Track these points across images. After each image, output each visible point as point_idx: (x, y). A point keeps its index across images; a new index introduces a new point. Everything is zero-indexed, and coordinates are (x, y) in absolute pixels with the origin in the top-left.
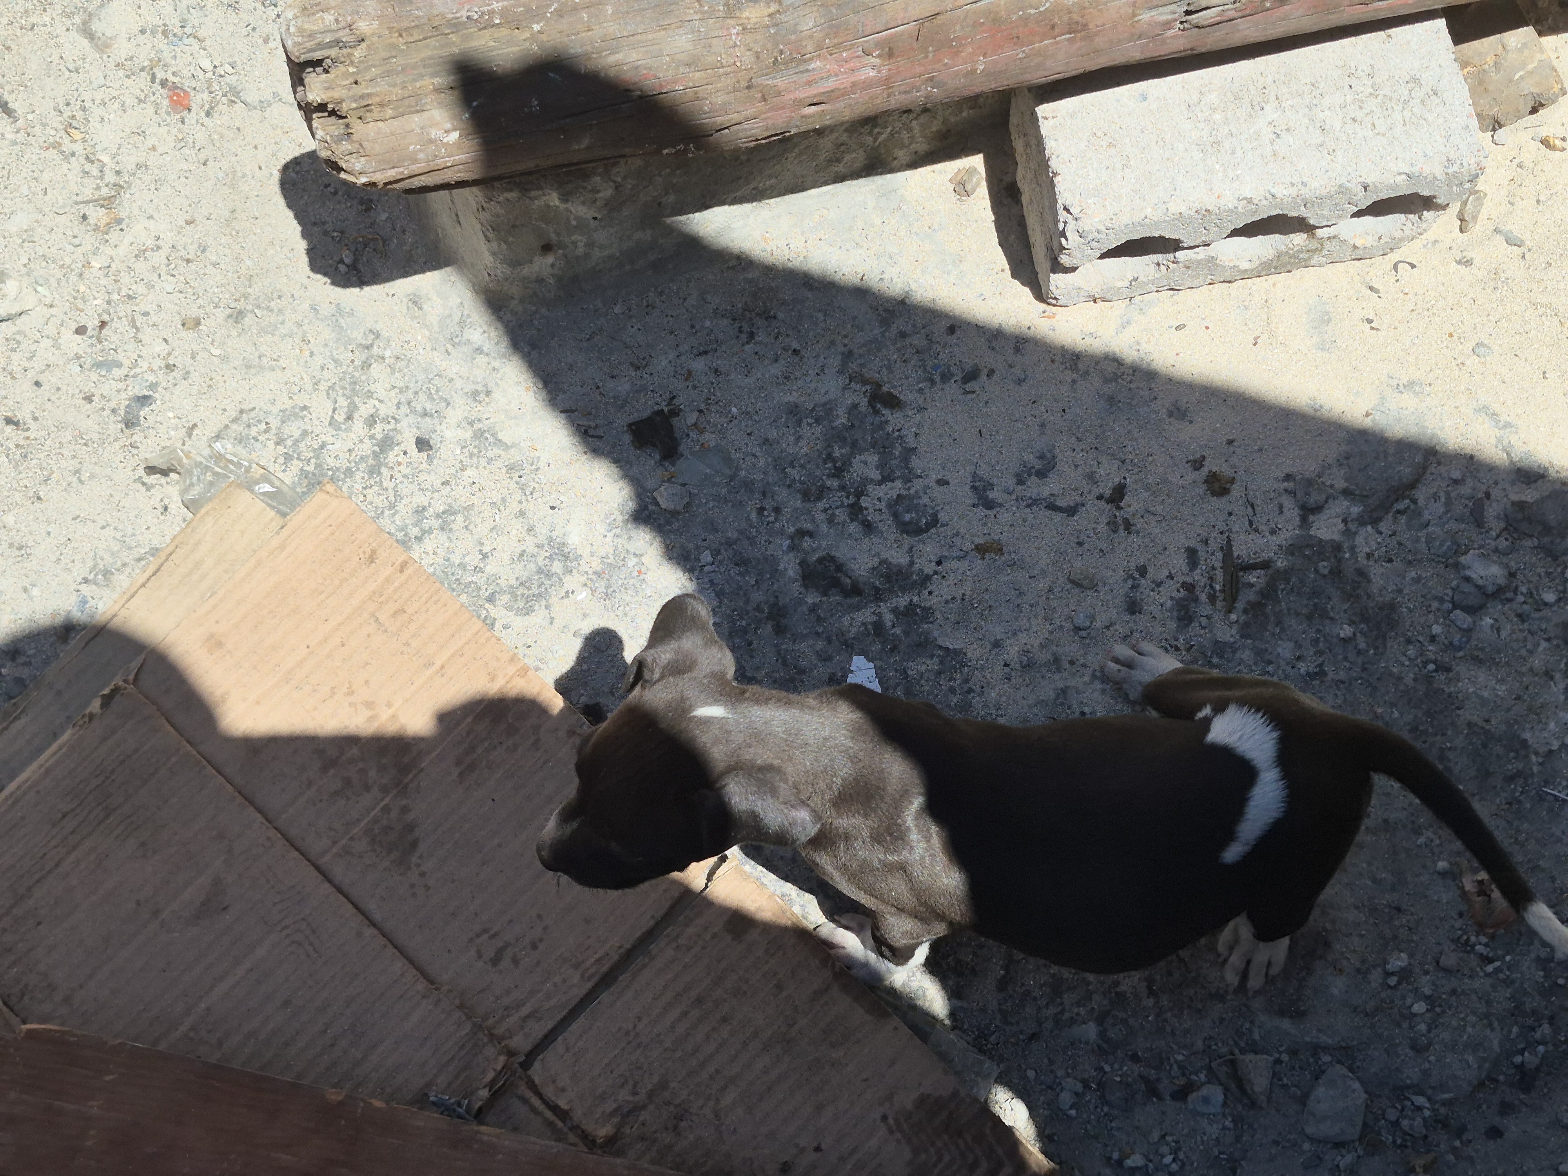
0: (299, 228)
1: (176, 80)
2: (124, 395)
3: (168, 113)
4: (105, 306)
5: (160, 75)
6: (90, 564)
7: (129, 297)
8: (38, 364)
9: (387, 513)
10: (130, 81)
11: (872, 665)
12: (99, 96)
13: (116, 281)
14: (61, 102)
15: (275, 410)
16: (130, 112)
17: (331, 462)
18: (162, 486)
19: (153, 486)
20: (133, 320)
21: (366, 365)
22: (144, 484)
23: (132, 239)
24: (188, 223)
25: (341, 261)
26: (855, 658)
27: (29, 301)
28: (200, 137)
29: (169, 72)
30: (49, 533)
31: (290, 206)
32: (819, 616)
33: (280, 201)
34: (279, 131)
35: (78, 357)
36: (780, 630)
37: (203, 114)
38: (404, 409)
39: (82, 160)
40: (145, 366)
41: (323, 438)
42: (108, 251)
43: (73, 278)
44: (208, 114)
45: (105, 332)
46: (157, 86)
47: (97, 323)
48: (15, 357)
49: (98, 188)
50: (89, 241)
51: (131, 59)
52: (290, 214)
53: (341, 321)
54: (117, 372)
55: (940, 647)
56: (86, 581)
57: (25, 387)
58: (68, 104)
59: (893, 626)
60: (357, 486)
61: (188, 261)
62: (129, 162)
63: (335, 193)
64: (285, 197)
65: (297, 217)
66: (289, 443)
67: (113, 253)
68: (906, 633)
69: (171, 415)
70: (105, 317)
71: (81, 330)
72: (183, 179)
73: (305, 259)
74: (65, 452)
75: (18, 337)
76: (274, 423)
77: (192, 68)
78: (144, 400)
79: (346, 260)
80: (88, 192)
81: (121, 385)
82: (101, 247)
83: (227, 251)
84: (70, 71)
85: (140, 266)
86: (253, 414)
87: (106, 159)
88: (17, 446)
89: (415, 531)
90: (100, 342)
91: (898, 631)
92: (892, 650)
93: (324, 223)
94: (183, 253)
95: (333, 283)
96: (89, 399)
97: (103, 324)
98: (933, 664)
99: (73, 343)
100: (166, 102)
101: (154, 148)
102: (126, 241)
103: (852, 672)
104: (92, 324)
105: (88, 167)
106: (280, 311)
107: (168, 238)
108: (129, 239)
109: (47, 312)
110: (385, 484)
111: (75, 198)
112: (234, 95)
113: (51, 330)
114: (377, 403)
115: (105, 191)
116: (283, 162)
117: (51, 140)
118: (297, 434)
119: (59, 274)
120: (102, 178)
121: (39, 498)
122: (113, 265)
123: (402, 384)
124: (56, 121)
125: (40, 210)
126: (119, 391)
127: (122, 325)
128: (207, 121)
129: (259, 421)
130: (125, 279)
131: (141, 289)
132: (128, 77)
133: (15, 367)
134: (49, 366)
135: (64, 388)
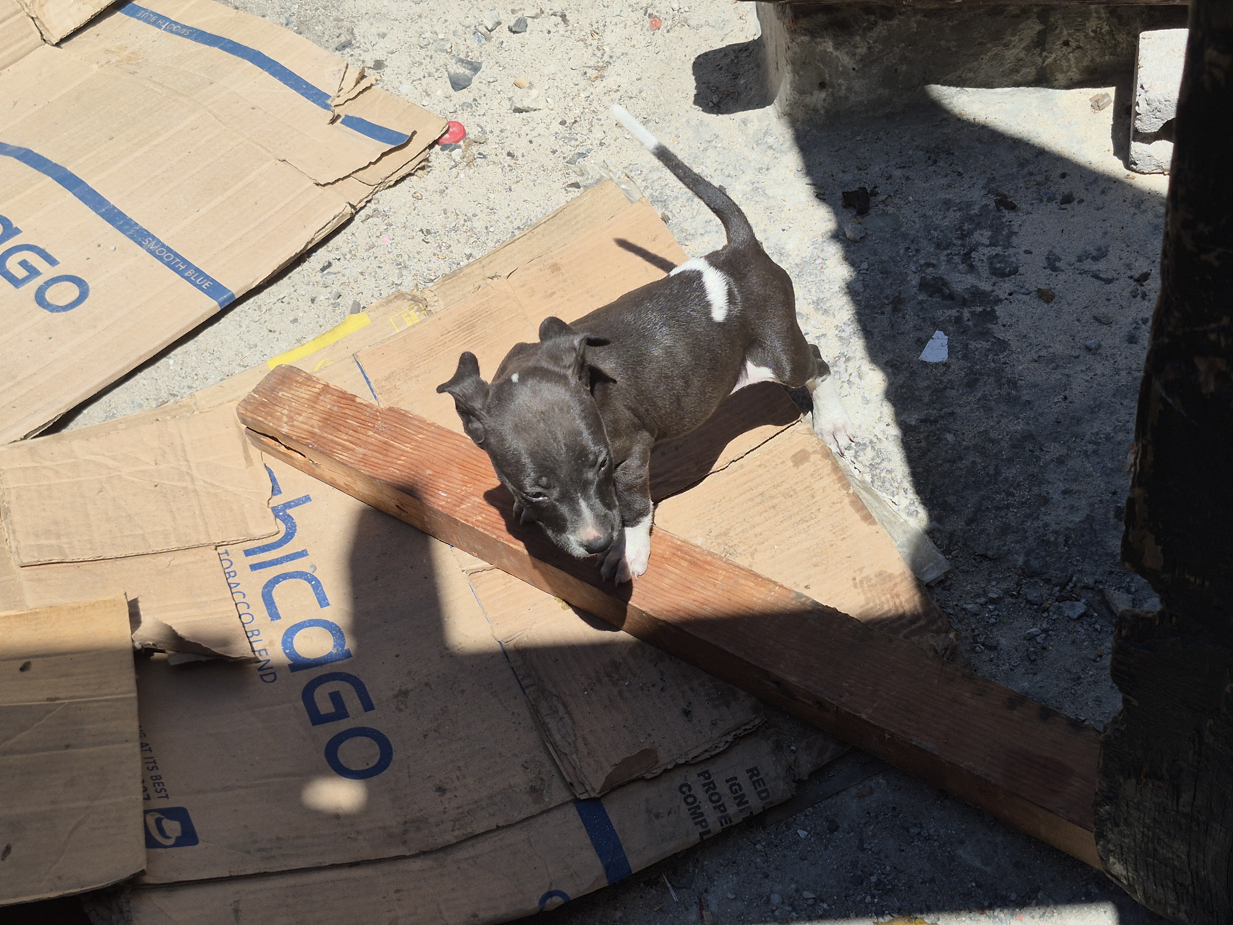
0: (695, 84)
1: (657, 14)
2: (573, 153)
3: (648, 30)
4: (580, 114)
5: (650, 11)
6: (524, 221)
7: (594, 111)
8: (535, 133)
9: (689, 220)
10: (634, 14)
11: (947, 337)
12: (615, 20)
13: (590, 104)
14: (594, 20)
15: (648, 166)
16: (628, 28)
17: (669, 192)
18: (575, 192)
19: (570, 192)
20: (592, 122)
21: (706, 149)
22: (566, 190)
23: (605, 84)
24: (638, 80)
25: (712, 101)
26: (937, 332)
27: (541, 105)
28: (660, 42)
29: (655, 10)
30: (509, 205)
31: (694, 74)
32: (923, 307)
33: (690, 72)
34: (702, 40)
35: (556, 133)
36: (895, 310)
37: (665, 31)
38: (718, 172)
39: (595, 48)
40: (589, 142)
41: (668, 181)
42: (592, 89)
43: (569, 99)
44: (668, 31)
45: (575, 125)
46: (647, 17)
47: (573, 121)
48: (524, 127)
49: (598, 62)
50: (583, 83)
51: (638, 3)
52: (693, 77)
53: (700, 128)
54: (573, 143)
55: (995, 337)
56: (519, 228)
57: (525, 140)
58: (597, 23)
59: (968, 320)
60: (678, 205)
61: (631, 98)
62: (618, 52)
63: (721, 69)
64: (693, 70)
65: (696, 79)
66: (650, 181)
67: (593, 91)
68: (975, 325)
69: (593, 162)
70: (578, 119)
71: (563, 123)
72: (643, 60)
73: (693, 99)
74: (532, 172)
75: (529, 119)
76: (645, 171)
77: (667, 9)
78: (582, 155)
79: (714, 100)
80: (591, 63)
81: (573, 149)
82: (589, 88)
83: (653, 93)
84: (604, 6)
85: (606, 99)
86: (635, 166)
87: (607, 49)
88: (509, 166)
89: (702, 231)
90: (570, 129)
91: (970, 323)
92: (963, 333)
93: (709, 83)
94: (630, 95)
95: (703, 111)
96: (554, 152)
97: (576, 121)
98: (986, 345)
99: (556, 126)
100: (648, 25)
101: (634, 46)
102: (602, 85)
103: (933, 339)
104: (569, 121)
105: (596, 52)
106: (669, 121)
107: (624, 86)
108: (604, 83)
109: (549, 112)
110: (693, 206)
111: (584, 65)
112: (685, 23)
113: (548, 120)
114: (704, 168)
115: (601, 64)
116: (699, 54)
117: (582, 37)
118: (655, 178)
119: (562, 96)
120: (602, 58)
121: (510, 190)
122: (591, 97)
123: (722, 161)
124: (588, 30)
125: (563, 66)
126: (571, 151)
127: (585, 124)
128: (667, 35)
129: (638, 170)
130: (595, 104)
131: (602, 109)
132: (633, 11)
133: (522, 132)
134: (539, 135)
135: (543, 145)
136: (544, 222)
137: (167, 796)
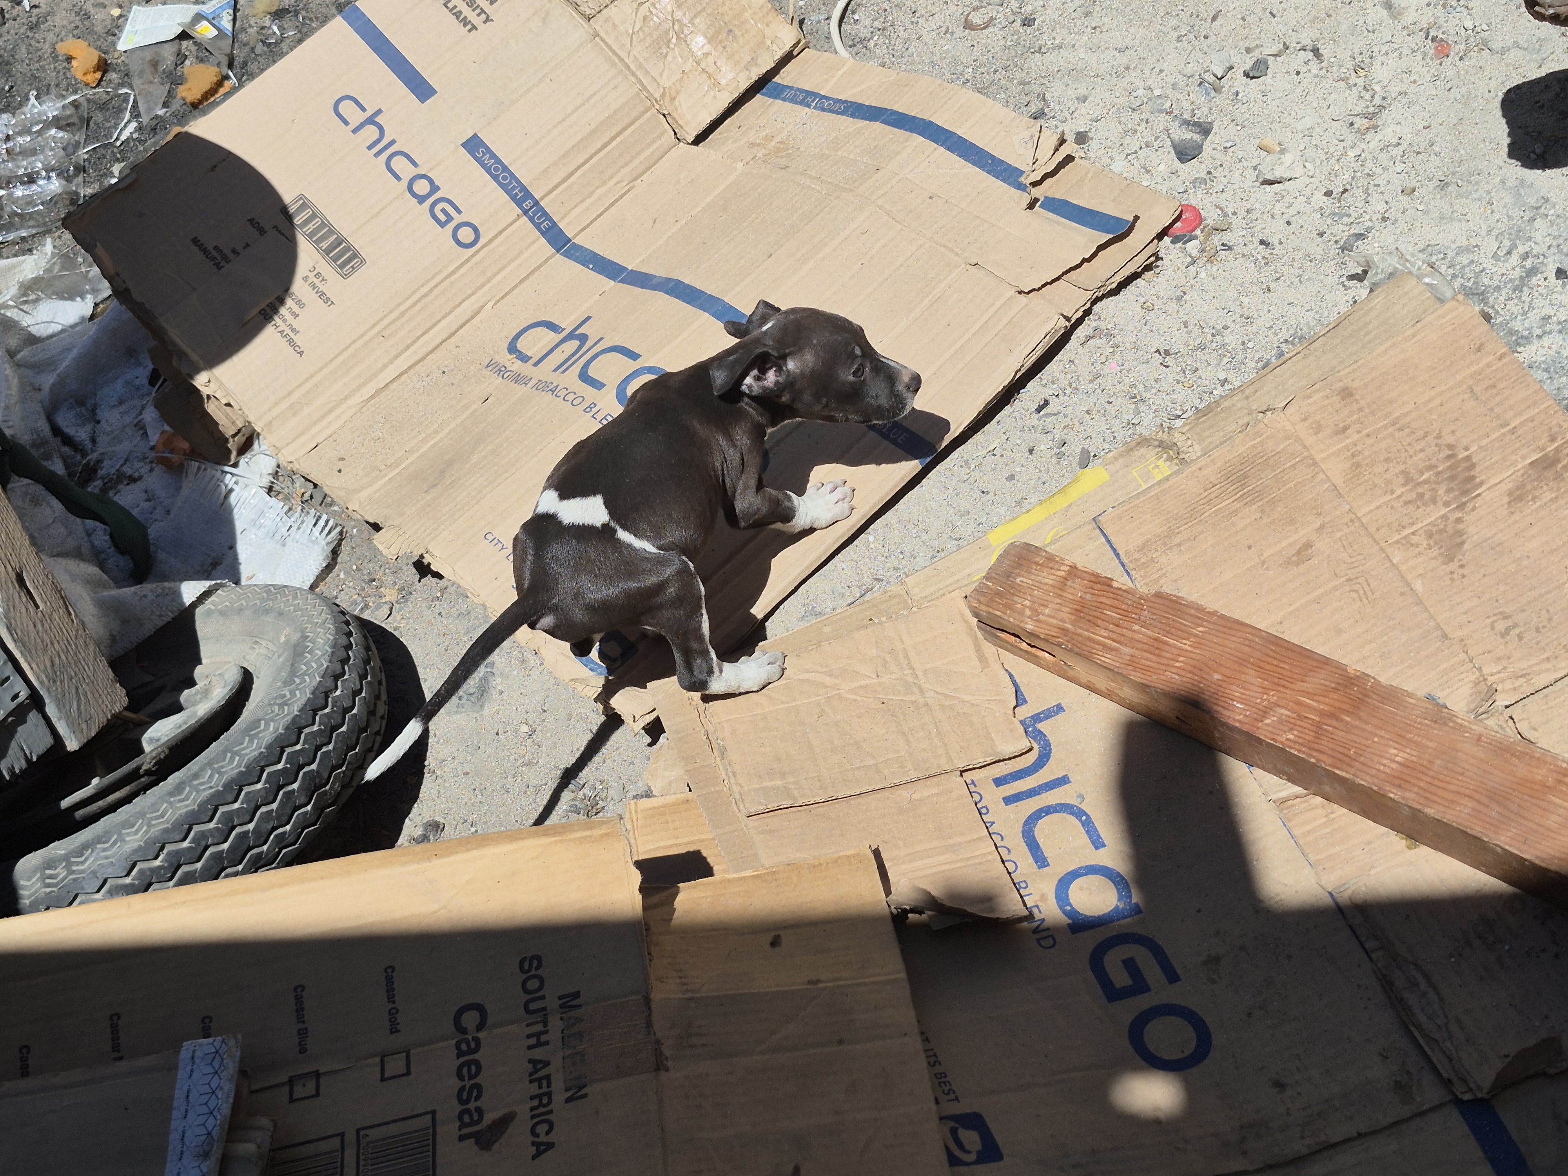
0: (1507, 130)
1: (1443, 36)
2: (1347, 234)
3: (1432, 59)
4: (1350, 180)
5: (1433, 33)
6: (1292, 332)
7: (1369, 175)
8: (1293, 211)
9: (1519, 318)
10: (1411, 38)
12: (1384, 49)
13: (1362, 165)
14: (1357, 51)
15: (1453, 246)
16: (1404, 58)
17: (1486, 281)
18: (1356, 288)
19: (1350, 288)
20: (1367, 189)
21: (1533, 219)
22: (1344, 286)
23: (1381, 137)
24: (1425, 128)
25: (1534, 152)
27: (1298, 172)
28: (1451, 73)
29: (1440, 32)
30: (1269, 311)
31: (1504, 116)
33: (1499, 113)
34: (1511, 68)
35: (1321, 208)
37: (1457, 58)
38: (1554, 250)
39: (1361, 89)
40: (1367, 217)
41: (1485, 265)
42: (1363, 145)
43: (1333, 161)
44: (1461, 59)
45: (1345, 195)
46: (1429, 41)
47: (1341, 190)
48: (1278, 205)
49: (1367, 107)
50: (1350, 138)
51: (1415, 23)
52: (1504, 121)
53: (1522, 190)
54: (1346, 220)
56: (1286, 341)
57: (1280, 223)
58: (1361, 54)
60: (1501, 298)
61: (1419, 153)
62: (1394, 90)
63: (1542, 106)
64: (1503, 110)
65: (1507, 123)
66: (1458, 267)
67: (1365, 147)
69: (1376, 245)
70: (1348, 187)
71: (1328, 194)
72: (1430, 101)
73: (1506, 150)
74: (1295, 265)
75: (1283, 193)
76: (1450, 254)
77: (1457, 28)
78: (1360, 236)
79: (1537, 151)
80: (1358, 110)
81: (1347, 228)
82: (1358, 143)
83: (1448, 145)
84: (1369, 31)
85: (1383, 156)
86: (1436, 248)
87: (1377, 88)
88: (1264, 258)
89: (1539, 332)
90: (1339, 201)
93: (1527, 127)
94: (1416, 148)
95: (1522, 166)
96: (1321, 234)
97: (1345, 191)
99: (1320, 199)
100: (1432, 52)
101: (1415, 82)
102: (1377, 139)
104: (1337, 190)
105: (1363, 93)
106: (1477, 183)
107: (1407, 138)
108: (1379, 136)
109: (1308, 180)
110: (1523, 298)
111: (1348, 112)
112: (1484, 45)
113: (1308, 192)
114: (1533, 245)
115: (1371, 109)
116: (1509, 87)
117: (1343, 75)
118: (1465, 262)
119: (1323, 157)
120: (1371, 101)
121: (1269, 290)
122: (1363, 155)
123: (1556, 233)
124: (1350, 64)
125: (1321, 117)
126: (1343, 231)
127: (1359, 193)
128: (1458, 63)
129: (1440, 253)
130: (1369, 164)
131: (1379, 171)
132: (1409, 35)
133: (1276, 211)
134: (1299, 213)
135: (1305, 227)
136: (1324, 335)
137: (957, 1099)
